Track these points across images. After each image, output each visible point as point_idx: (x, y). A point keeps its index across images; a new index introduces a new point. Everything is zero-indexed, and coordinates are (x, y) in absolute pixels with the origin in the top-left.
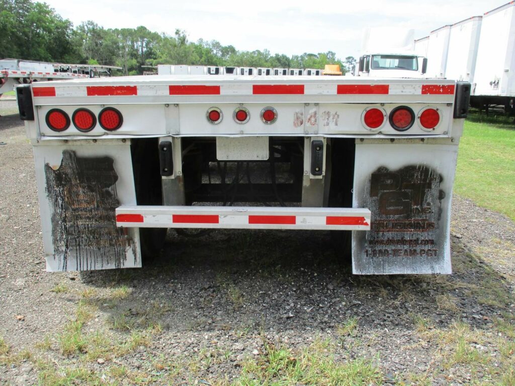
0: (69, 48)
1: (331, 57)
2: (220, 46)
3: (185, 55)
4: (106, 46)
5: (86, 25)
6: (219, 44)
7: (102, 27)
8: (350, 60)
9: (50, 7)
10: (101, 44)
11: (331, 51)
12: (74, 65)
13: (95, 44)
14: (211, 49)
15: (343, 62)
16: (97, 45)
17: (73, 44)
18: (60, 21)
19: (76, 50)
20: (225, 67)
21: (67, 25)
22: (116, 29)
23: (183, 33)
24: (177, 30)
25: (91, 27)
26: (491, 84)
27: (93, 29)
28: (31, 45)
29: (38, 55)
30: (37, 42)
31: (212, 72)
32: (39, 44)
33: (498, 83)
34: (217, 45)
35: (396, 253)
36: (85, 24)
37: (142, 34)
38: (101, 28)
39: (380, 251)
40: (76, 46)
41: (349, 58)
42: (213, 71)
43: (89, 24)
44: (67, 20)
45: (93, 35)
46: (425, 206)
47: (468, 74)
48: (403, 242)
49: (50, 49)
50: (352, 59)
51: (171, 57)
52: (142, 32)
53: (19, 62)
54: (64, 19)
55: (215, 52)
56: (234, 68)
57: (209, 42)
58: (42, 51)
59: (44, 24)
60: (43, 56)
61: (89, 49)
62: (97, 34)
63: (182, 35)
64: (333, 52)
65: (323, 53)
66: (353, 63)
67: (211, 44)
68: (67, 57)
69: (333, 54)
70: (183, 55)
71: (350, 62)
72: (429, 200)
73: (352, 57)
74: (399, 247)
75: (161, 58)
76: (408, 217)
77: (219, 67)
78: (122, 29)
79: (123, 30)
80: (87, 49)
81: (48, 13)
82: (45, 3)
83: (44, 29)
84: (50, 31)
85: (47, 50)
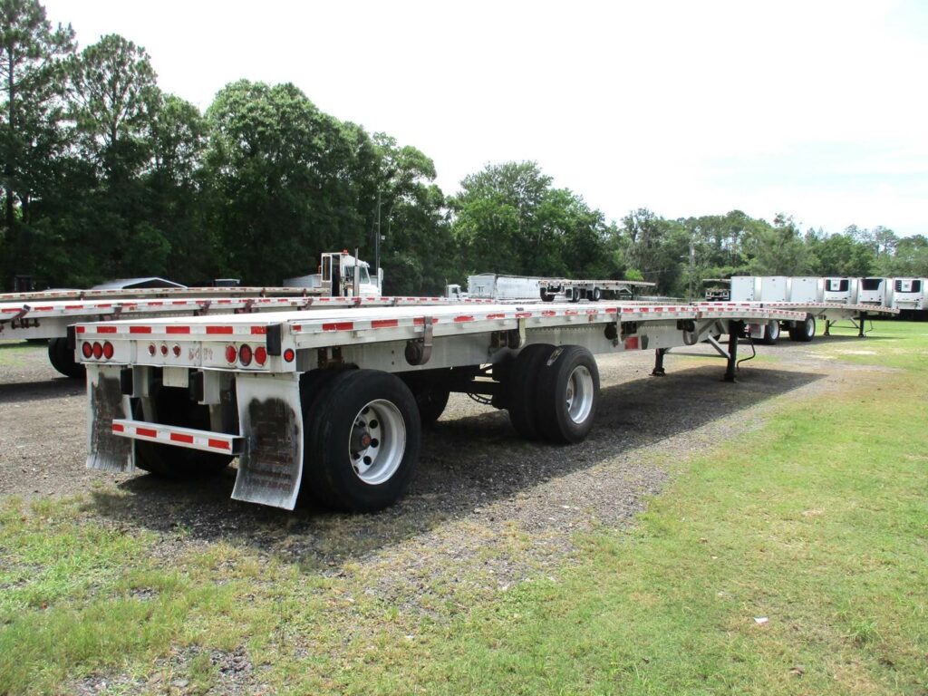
0: (596, 253)
2: (894, 238)
3: (793, 259)
4: (668, 246)
5: (636, 216)
6: (892, 234)
7: (662, 218)
9: (572, 195)
10: (658, 244)
12: (567, 281)
13: (647, 245)
14: (873, 244)
16: (650, 246)
17: (604, 247)
18: (587, 214)
19: (608, 256)
20: (860, 279)
21: (596, 218)
22: (692, 219)
23: (789, 220)
24: (779, 216)
25: (642, 218)
27: (647, 221)
28: (538, 252)
29: (547, 265)
30: (546, 246)
31: (832, 288)
32: (550, 249)
34: (886, 235)
35: (263, 484)
36: (634, 214)
37: (735, 224)
38: (659, 219)
39: (254, 480)
40: (609, 250)
42: (835, 285)
43: (640, 214)
44: (596, 212)
45: (645, 231)
46: (287, 440)
48: (270, 473)
49: (566, 257)
51: (765, 263)
52: (736, 221)
53: (497, 277)
54: (592, 209)
55: (882, 248)
56: (880, 281)
57: (870, 231)
58: (553, 259)
59: (560, 220)
60: (554, 266)
61: (637, 253)
62: (653, 228)
63: (787, 225)
67: (874, 235)
68: (591, 267)
70: (789, 258)
72: (289, 435)
74: (267, 478)
75: (747, 264)
76: (276, 450)
77: (849, 279)
78: (701, 218)
79: (703, 219)
80: (634, 253)
81: (568, 203)
82: (567, 189)
83: (560, 226)
84: (568, 230)
85: (563, 257)
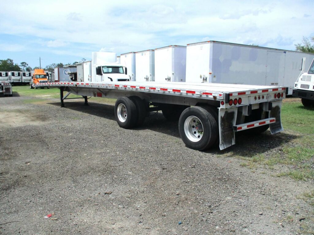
1: (10, 62)
8: (24, 64)
11: (9, 58)
15: (20, 66)
26: (166, 79)
33: (170, 79)
41: (23, 63)
47: (151, 75)
50: (25, 64)
64: (11, 59)
65: (3, 60)
66: (26, 66)
69: (11, 61)
71: (24, 66)
73: (25, 63)
